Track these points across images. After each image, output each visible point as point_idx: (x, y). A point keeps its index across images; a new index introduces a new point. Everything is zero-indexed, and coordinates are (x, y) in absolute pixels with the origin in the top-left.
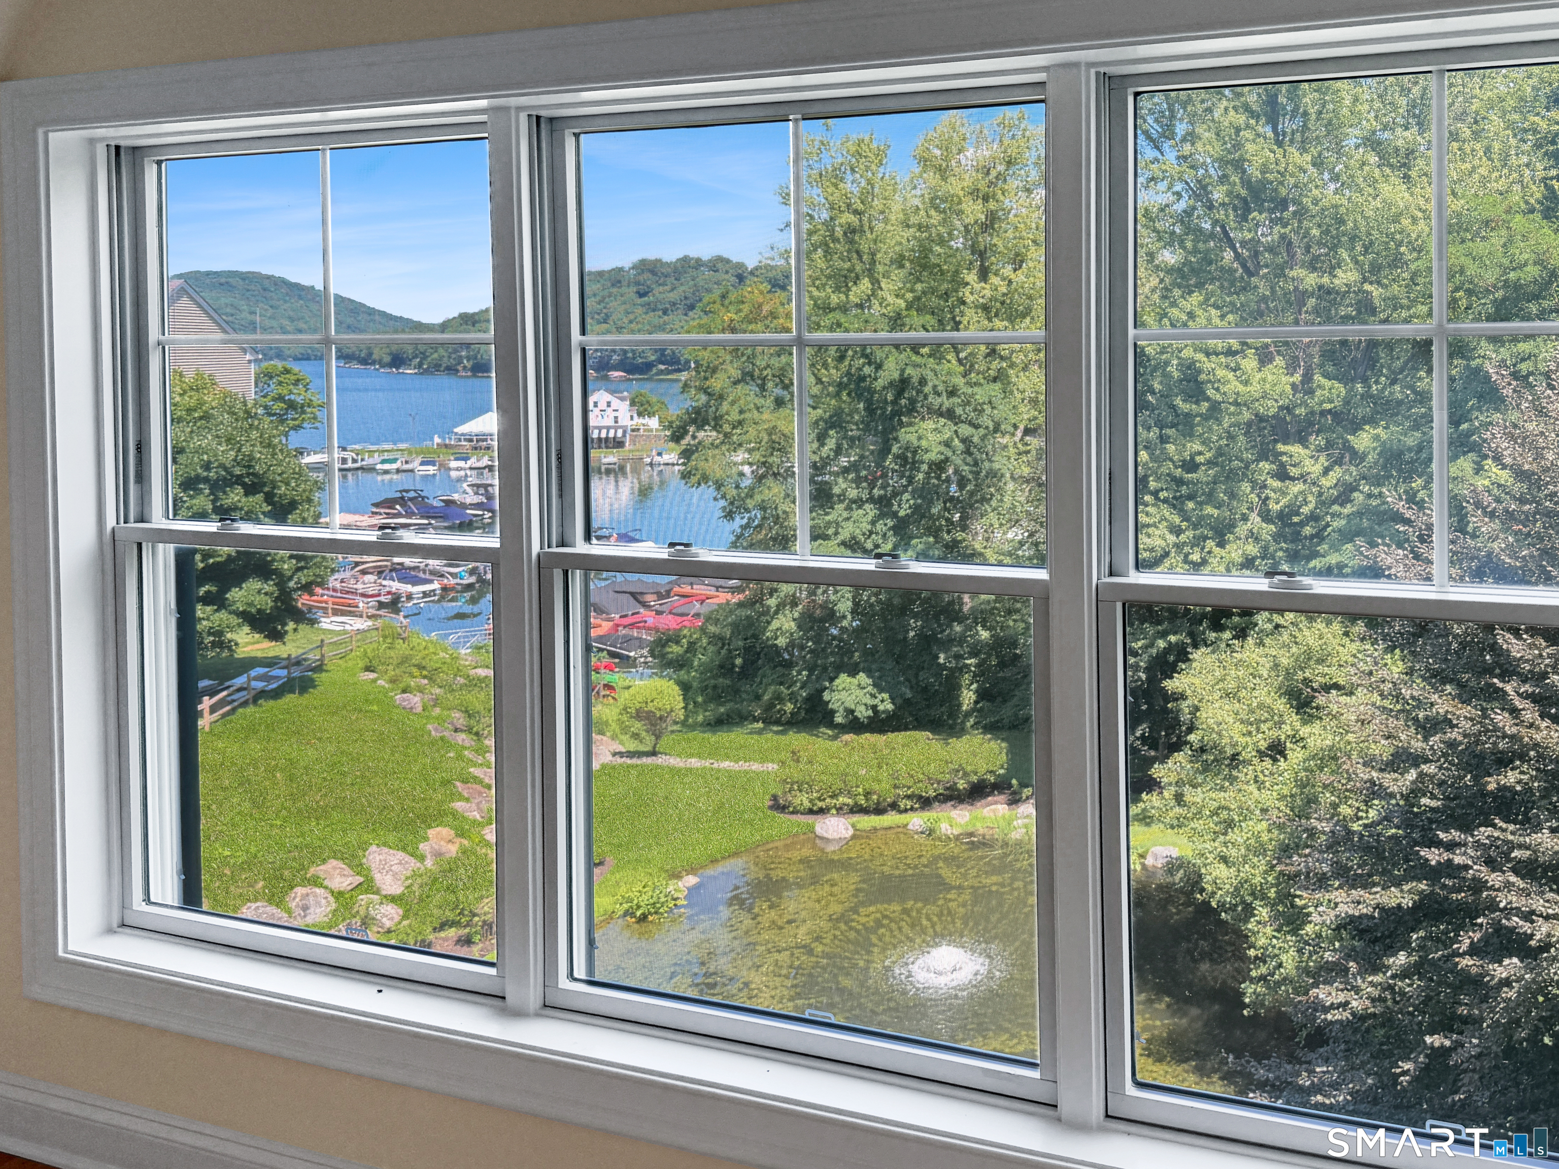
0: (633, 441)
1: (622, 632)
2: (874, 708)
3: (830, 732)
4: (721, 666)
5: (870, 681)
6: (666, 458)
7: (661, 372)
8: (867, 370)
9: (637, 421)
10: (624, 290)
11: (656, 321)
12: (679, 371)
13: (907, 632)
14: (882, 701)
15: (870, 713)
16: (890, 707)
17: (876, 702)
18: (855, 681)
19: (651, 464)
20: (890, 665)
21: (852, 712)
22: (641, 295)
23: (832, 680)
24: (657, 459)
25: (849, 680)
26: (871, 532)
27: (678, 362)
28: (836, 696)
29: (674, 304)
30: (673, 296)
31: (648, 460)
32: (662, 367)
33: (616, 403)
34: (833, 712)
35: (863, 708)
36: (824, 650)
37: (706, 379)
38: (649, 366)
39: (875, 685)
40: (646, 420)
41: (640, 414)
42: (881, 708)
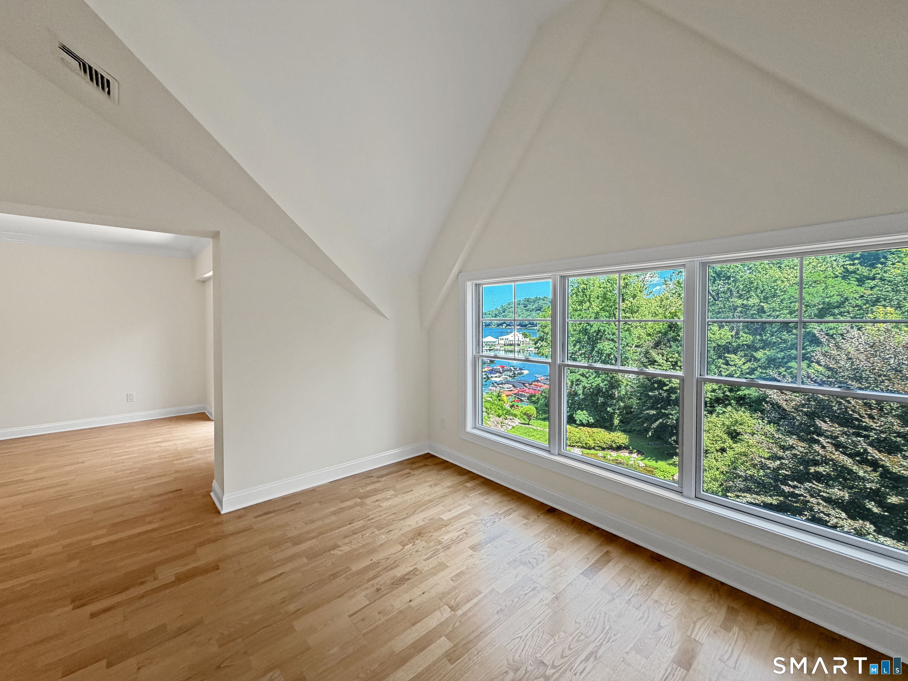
0: (523, 344)
1: (520, 393)
2: (588, 421)
3: (575, 426)
4: (546, 404)
5: (587, 413)
6: (531, 349)
7: (529, 327)
8: (588, 327)
9: (524, 339)
10: (521, 306)
11: (528, 314)
12: (534, 326)
13: (598, 401)
14: (590, 419)
15: (587, 422)
16: (593, 421)
17: (589, 419)
18: (583, 413)
19: (527, 351)
20: (593, 409)
21: (581, 421)
22: (525, 307)
23: (576, 411)
24: (528, 349)
25: (581, 412)
26: (588, 372)
27: (534, 324)
28: (577, 416)
29: (533, 309)
30: (533, 307)
31: (526, 349)
32: (529, 325)
33: (519, 335)
34: (576, 420)
35: (585, 420)
36: (573, 403)
37: (544, 329)
38: (526, 325)
39: (589, 415)
40: (526, 339)
41: (524, 338)
42: (590, 421)
